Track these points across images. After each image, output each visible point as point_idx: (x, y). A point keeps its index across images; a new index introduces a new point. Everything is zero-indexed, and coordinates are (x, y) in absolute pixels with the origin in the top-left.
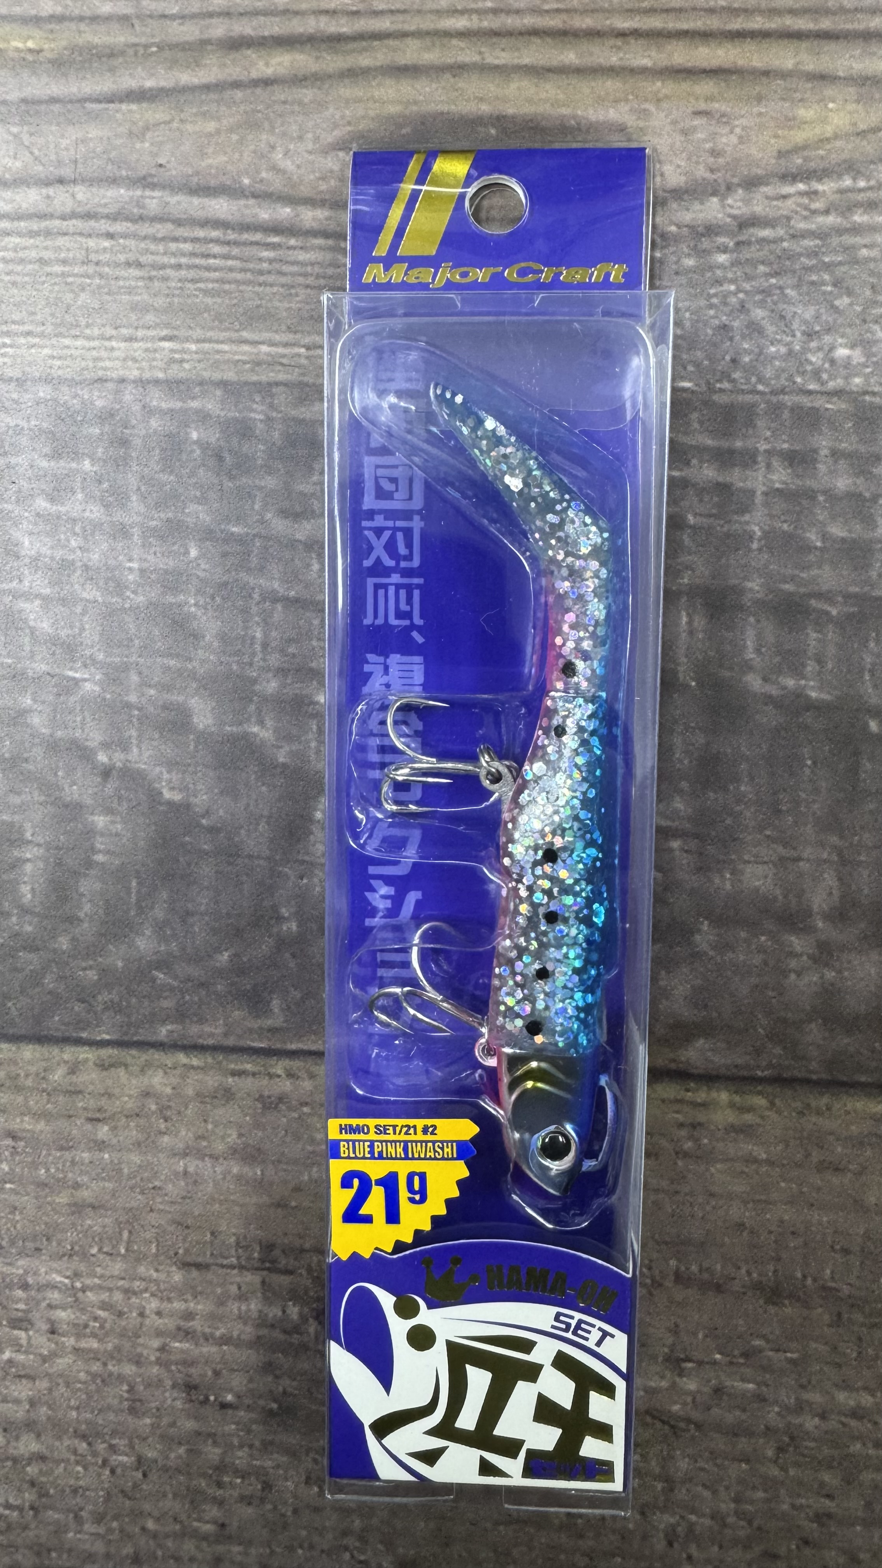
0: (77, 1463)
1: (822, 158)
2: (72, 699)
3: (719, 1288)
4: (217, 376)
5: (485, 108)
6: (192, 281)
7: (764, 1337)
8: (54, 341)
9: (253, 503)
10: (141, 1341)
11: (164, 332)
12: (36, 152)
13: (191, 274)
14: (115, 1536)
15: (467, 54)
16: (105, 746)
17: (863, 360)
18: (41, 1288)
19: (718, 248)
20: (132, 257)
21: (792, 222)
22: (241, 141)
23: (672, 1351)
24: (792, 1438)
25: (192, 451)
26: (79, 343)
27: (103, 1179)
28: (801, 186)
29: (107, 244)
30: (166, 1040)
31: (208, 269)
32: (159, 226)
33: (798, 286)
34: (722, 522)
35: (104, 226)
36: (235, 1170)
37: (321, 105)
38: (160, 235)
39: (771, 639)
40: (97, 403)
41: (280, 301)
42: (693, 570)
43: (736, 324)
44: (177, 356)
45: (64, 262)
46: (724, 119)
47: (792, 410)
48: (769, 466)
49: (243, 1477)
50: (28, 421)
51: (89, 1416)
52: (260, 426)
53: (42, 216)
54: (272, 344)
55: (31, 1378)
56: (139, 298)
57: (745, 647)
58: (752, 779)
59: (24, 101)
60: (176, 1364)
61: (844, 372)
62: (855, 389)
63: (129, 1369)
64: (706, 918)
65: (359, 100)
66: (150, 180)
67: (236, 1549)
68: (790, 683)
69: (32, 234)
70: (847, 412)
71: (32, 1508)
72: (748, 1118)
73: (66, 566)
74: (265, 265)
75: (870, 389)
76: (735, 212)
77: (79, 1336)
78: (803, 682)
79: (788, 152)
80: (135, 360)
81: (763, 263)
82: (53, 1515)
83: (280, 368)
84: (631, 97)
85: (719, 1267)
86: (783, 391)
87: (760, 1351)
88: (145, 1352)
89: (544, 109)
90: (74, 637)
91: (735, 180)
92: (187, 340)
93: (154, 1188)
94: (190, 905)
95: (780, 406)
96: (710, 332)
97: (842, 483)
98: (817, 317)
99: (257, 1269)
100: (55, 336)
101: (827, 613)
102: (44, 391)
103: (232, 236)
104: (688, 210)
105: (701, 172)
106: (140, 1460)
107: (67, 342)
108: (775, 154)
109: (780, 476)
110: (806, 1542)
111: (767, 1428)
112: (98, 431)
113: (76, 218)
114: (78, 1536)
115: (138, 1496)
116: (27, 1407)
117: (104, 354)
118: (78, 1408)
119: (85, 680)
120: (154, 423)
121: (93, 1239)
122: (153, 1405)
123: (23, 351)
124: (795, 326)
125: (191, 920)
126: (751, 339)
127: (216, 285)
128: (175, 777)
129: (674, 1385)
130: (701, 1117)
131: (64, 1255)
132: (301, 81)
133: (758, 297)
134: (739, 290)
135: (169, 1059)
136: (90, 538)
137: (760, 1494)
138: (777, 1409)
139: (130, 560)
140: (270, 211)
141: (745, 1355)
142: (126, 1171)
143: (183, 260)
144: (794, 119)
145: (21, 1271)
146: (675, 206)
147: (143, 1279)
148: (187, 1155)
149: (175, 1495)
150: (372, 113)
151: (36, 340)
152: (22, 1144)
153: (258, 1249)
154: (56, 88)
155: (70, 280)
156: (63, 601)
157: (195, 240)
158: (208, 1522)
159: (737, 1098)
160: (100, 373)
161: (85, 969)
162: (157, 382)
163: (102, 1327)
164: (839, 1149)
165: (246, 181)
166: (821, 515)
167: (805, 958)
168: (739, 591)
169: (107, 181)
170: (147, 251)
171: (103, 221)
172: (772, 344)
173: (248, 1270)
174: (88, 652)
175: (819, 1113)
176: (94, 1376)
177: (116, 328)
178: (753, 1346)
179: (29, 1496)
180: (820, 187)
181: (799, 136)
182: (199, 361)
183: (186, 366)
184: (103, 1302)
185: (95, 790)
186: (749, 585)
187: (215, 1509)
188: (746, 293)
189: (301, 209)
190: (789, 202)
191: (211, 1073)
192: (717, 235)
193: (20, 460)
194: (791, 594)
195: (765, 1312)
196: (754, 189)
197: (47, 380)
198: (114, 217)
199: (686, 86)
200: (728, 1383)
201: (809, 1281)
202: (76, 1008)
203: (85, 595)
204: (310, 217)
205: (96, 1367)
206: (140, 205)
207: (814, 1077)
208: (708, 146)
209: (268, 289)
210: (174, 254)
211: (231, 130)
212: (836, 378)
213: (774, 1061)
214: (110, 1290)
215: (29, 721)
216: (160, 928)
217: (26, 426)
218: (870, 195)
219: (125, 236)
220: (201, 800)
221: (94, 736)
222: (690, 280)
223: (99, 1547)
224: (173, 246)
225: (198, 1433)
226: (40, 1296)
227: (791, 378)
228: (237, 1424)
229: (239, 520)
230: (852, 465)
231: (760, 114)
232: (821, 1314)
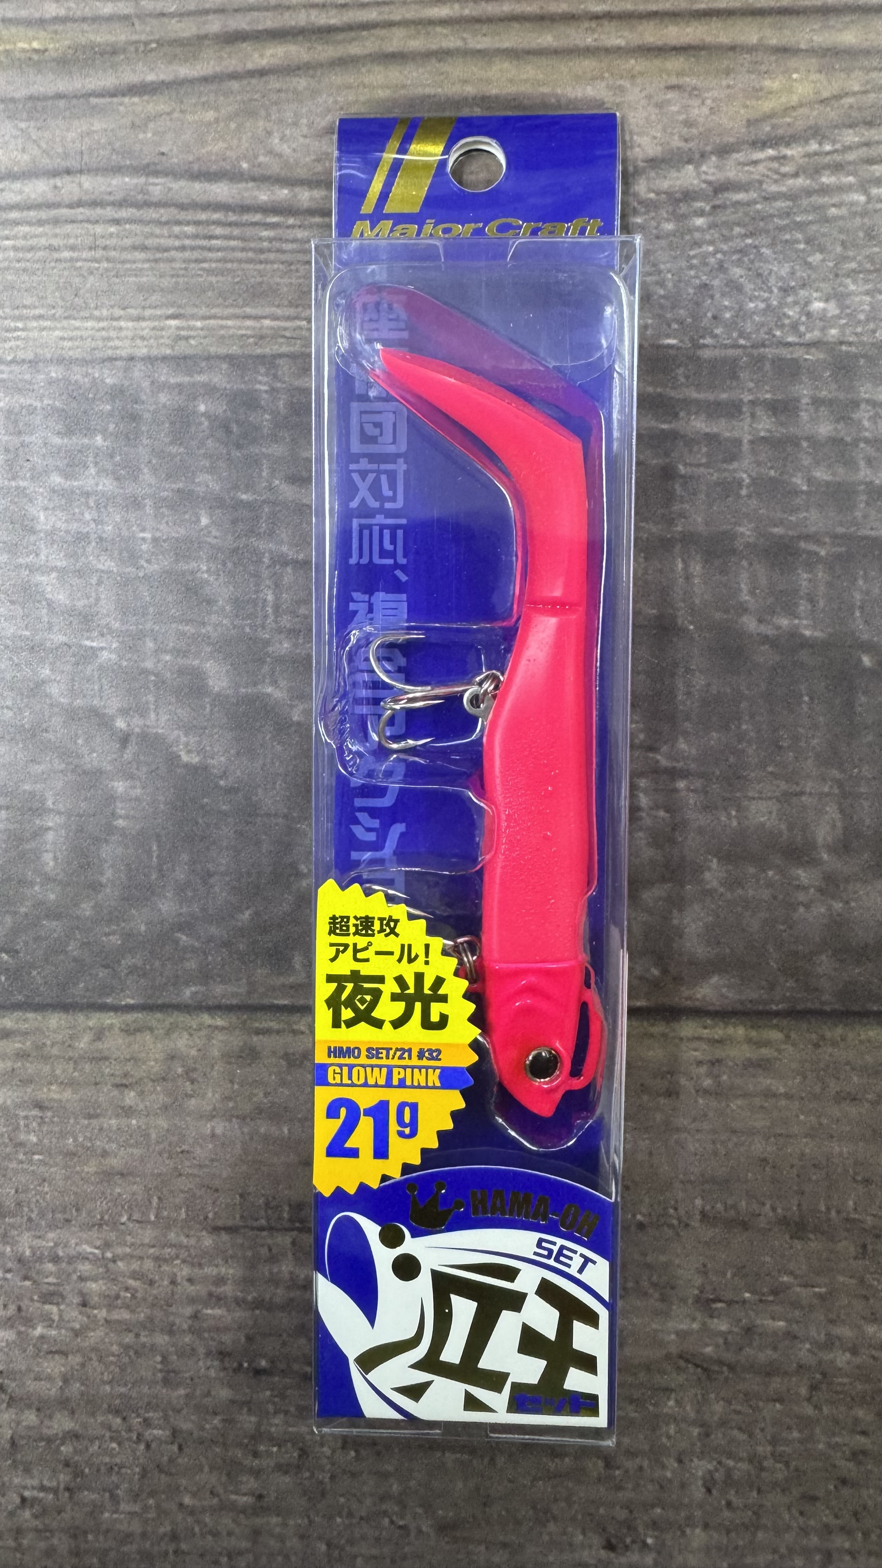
0: (112, 1439)
1: (789, 124)
2: (89, 668)
3: (745, 1225)
4: (223, 351)
5: (470, 90)
6: (197, 261)
7: (792, 1273)
8: (65, 323)
9: (261, 470)
10: (173, 1309)
11: (171, 311)
12: (44, 146)
13: (196, 255)
14: (152, 1515)
15: (450, 40)
16: (124, 712)
17: (837, 312)
18: (71, 1260)
19: (695, 212)
20: (138, 241)
21: (764, 186)
22: (239, 127)
23: (702, 1292)
24: (824, 1375)
25: (201, 424)
26: (89, 324)
27: (131, 1146)
28: (771, 152)
29: (113, 229)
30: (190, 1002)
31: (210, 249)
32: (162, 211)
33: (772, 245)
34: (712, 471)
35: (109, 212)
36: (262, 1130)
37: (315, 93)
38: (163, 219)
39: (763, 581)
40: (108, 381)
41: (281, 277)
42: (685, 517)
43: (716, 283)
44: (183, 333)
45: (73, 248)
46: (694, 92)
47: (773, 361)
48: (753, 415)
49: (280, 1446)
50: (42, 401)
51: (123, 1390)
52: (265, 396)
53: (50, 206)
54: (275, 318)
55: (64, 1354)
56: (145, 279)
57: (741, 590)
58: (752, 716)
59: (30, 98)
60: (209, 1331)
61: (821, 324)
62: (831, 339)
63: (161, 1339)
64: (715, 856)
65: (349, 87)
66: (152, 168)
67: (274, 1520)
68: (784, 622)
69: (40, 223)
70: (825, 361)
71: (67, 1489)
72: (765, 1052)
73: (81, 538)
74: (265, 244)
75: (846, 339)
76: (710, 178)
77: (110, 1307)
78: (796, 621)
79: (757, 120)
80: (143, 338)
81: (738, 224)
82: (88, 1496)
83: (282, 340)
84: (606, 75)
85: (744, 1203)
86: (763, 345)
87: (788, 1288)
88: (178, 1321)
89: (525, 89)
90: (90, 607)
91: (709, 148)
92: (193, 317)
93: (182, 1152)
94: (210, 866)
95: (761, 359)
96: (691, 291)
97: (825, 429)
98: (793, 273)
99: (286, 1230)
100: (66, 318)
101: (816, 554)
102: (55, 372)
103: (232, 217)
104: (665, 177)
105: (676, 143)
106: (175, 1433)
107: (77, 323)
108: (744, 122)
109: (765, 425)
110: (844, 1482)
111: (800, 1366)
112: (109, 407)
113: (82, 206)
114: (115, 1516)
115: (174, 1471)
116: (60, 1384)
117: (113, 334)
118: (110, 1382)
119: (102, 649)
120: (163, 398)
121: (123, 1207)
122: (187, 1375)
123: (36, 334)
124: (772, 281)
125: (212, 881)
126: (731, 297)
127: (220, 265)
128: (193, 740)
129: (704, 1327)
130: (719, 1053)
131: (93, 1226)
132: (294, 71)
133: (735, 257)
134: (716, 252)
135: (192, 1021)
136: (103, 510)
137: (796, 1434)
138: (808, 1346)
139: (143, 530)
140: (269, 193)
141: (775, 1292)
142: (154, 1136)
143: (187, 242)
144: (761, 89)
145: (52, 1244)
146: (653, 174)
147: (172, 1246)
148: (214, 1117)
149: (212, 1468)
150: (362, 98)
151: (47, 323)
152: (49, 1114)
153: (287, 1208)
154: (63, 85)
155: (79, 264)
156: (80, 573)
157: (197, 223)
158: (245, 1495)
159: (754, 1033)
160: (110, 352)
161: (109, 934)
162: (164, 358)
163: (133, 1296)
164: (855, 1079)
165: (245, 165)
166: (807, 461)
167: (812, 890)
168: (730, 536)
169: (112, 170)
170: (152, 235)
171: (109, 208)
172: (751, 300)
173: (278, 1230)
174: (103, 622)
175: (834, 1044)
176: (127, 1347)
177: (124, 309)
178: (783, 1283)
179: (64, 1477)
180: (789, 152)
181: (767, 106)
182: (205, 337)
183: (193, 342)
184: (134, 1271)
185: (114, 756)
186: (742, 529)
187: (252, 1480)
188: (724, 253)
189: (297, 190)
190: (761, 168)
191: (237, 1032)
192: (694, 199)
193: (34, 439)
194: (781, 537)
195: (791, 1247)
196: (726, 156)
197: (60, 361)
198: (121, 204)
199: (657, 62)
200: (758, 1322)
201: (833, 1213)
202: (101, 975)
203: (100, 567)
204: (305, 197)
205: (129, 1339)
206: (143, 191)
207: (827, 1008)
208: (682, 117)
209: (269, 266)
210: (177, 237)
211: (230, 118)
212: (812, 330)
213: (788, 994)
214: (141, 1258)
215: (48, 691)
216: (181, 889)
217: (39, 405)
218: (838, 158)
219: (130, 221)
220: (218, 761)
221: (112, 704)
222: (670, 244)
223: (136, 1527)
224: (177, 229)
225: (233, 1402)
226: (70, 1269)
227: (769, 332)
228: (272, 1390)
229: (248, 488)
230: (832, 412)
231: (728, 87)
232: (847, 1246)
